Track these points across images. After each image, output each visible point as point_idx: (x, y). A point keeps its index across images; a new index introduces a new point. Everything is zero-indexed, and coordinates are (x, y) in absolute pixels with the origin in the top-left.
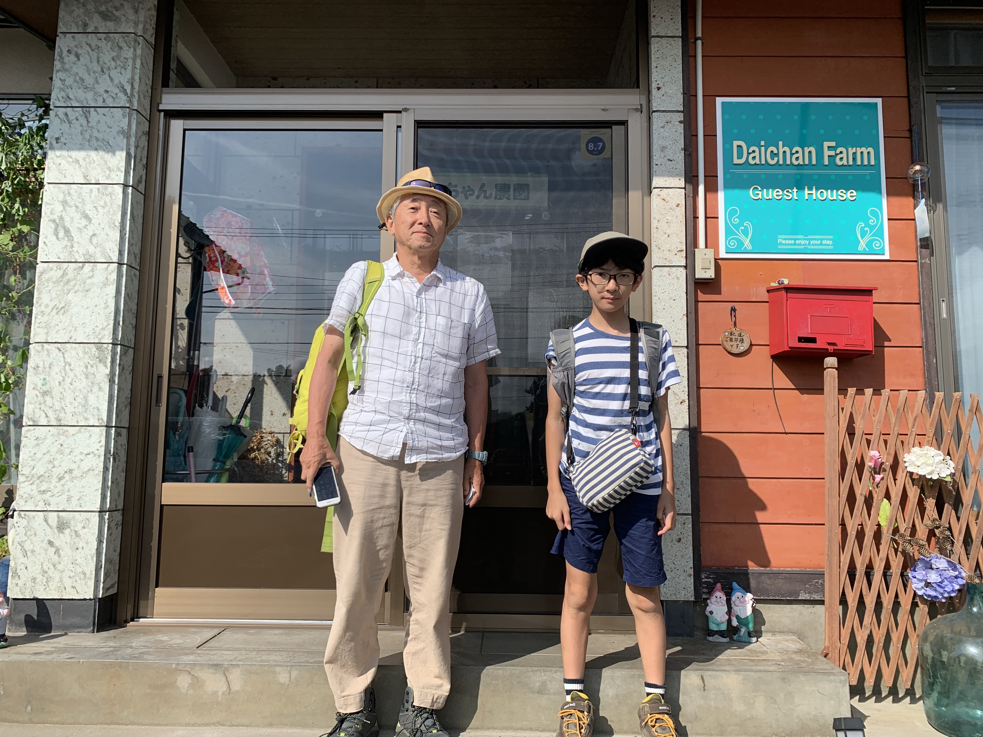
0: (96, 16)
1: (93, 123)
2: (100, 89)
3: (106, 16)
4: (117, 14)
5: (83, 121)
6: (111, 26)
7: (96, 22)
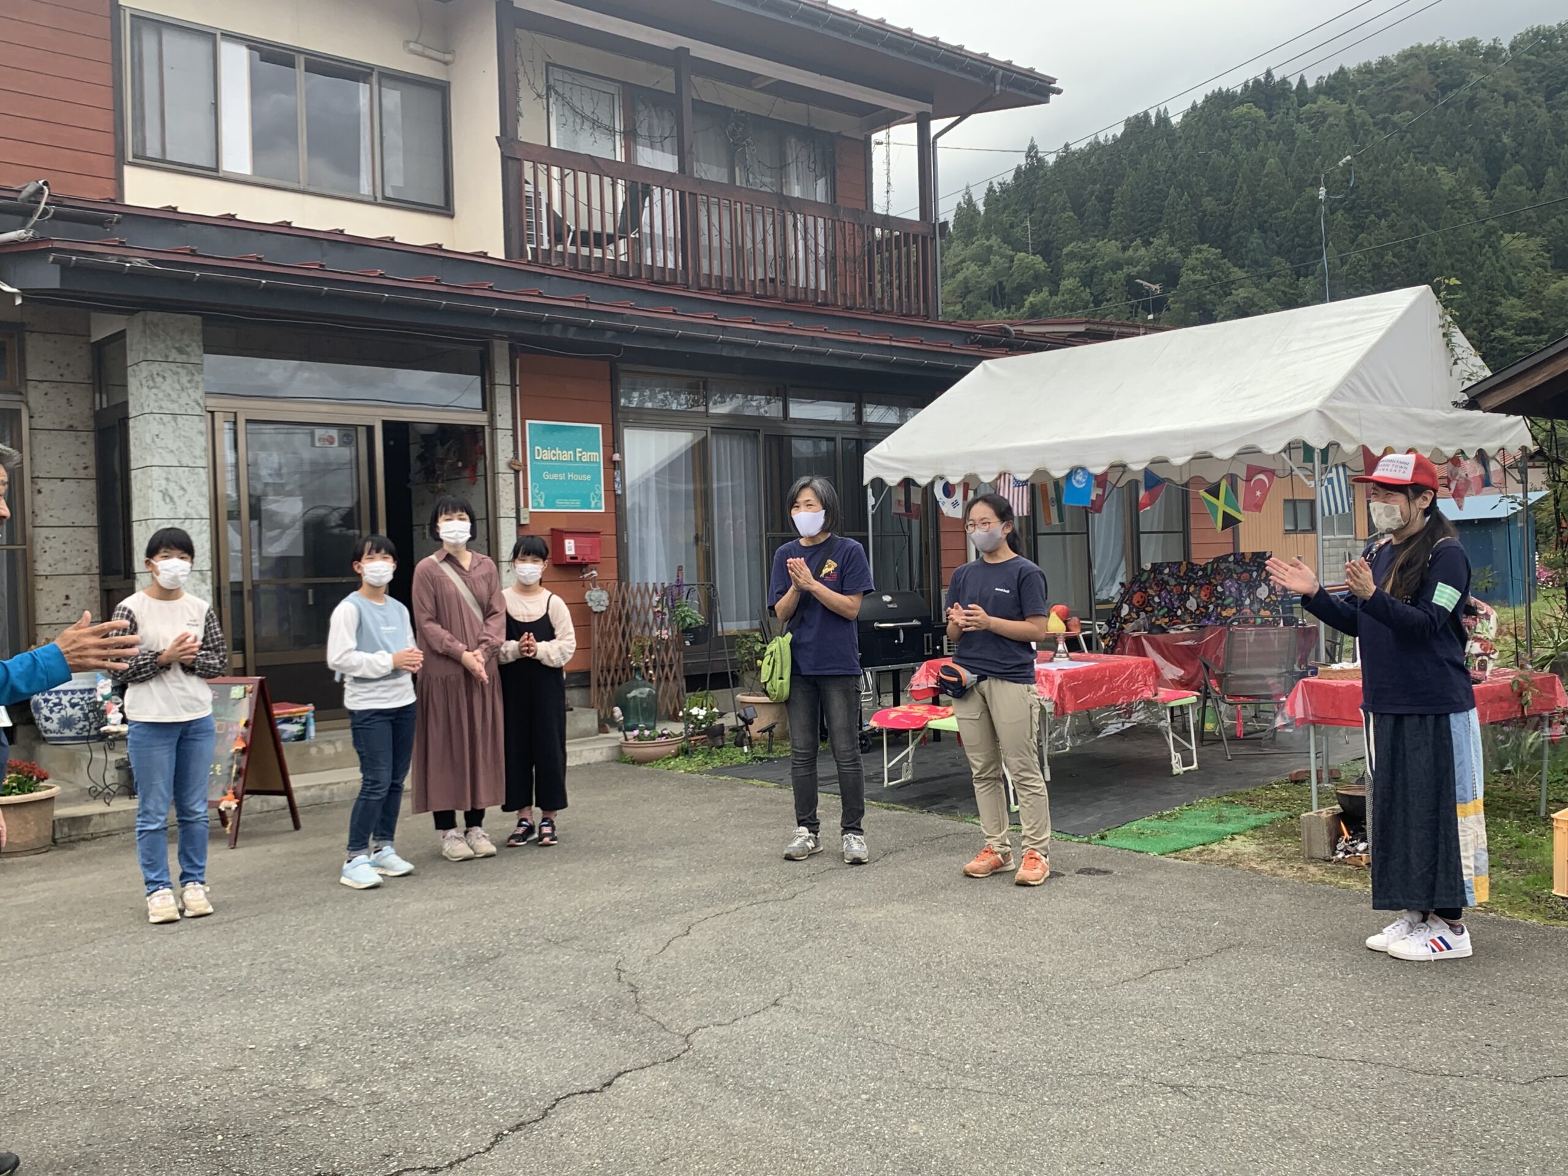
0: (174, 351)
1: (180, 425)
2: (183, 401)
3: (180, 351)
4: (188, 349)
5: (174, 424)
6: (184, 358)
7: (174, 355)
